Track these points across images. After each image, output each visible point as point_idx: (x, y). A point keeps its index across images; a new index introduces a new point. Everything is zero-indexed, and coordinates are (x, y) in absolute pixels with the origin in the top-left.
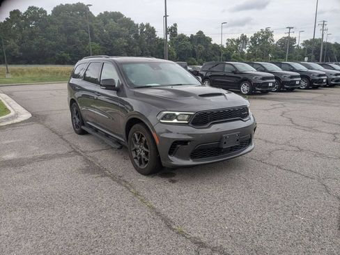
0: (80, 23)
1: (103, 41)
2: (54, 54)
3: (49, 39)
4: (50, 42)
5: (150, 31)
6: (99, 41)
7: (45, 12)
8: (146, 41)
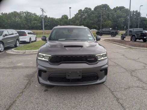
0: (104, 12)
1: (113, 19)
2: (92, 26)
3: (91, 20)
4: (91, 21)
5: (137, 14)
6: (111, 20)
7: (91, 9)
8: (135, 18)
